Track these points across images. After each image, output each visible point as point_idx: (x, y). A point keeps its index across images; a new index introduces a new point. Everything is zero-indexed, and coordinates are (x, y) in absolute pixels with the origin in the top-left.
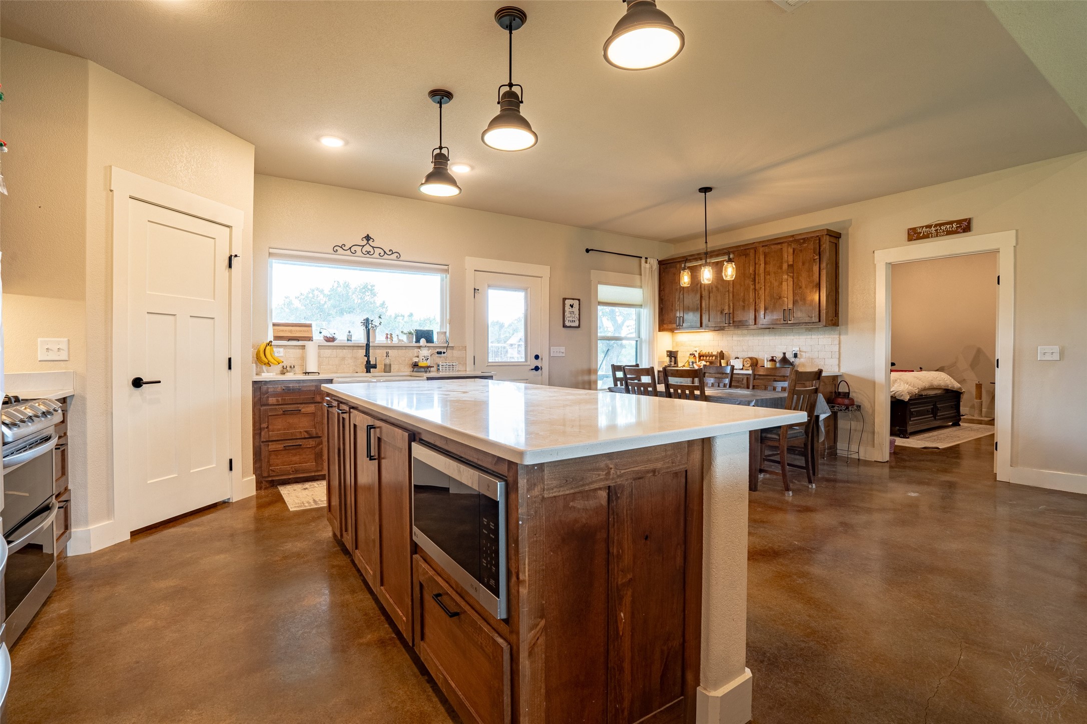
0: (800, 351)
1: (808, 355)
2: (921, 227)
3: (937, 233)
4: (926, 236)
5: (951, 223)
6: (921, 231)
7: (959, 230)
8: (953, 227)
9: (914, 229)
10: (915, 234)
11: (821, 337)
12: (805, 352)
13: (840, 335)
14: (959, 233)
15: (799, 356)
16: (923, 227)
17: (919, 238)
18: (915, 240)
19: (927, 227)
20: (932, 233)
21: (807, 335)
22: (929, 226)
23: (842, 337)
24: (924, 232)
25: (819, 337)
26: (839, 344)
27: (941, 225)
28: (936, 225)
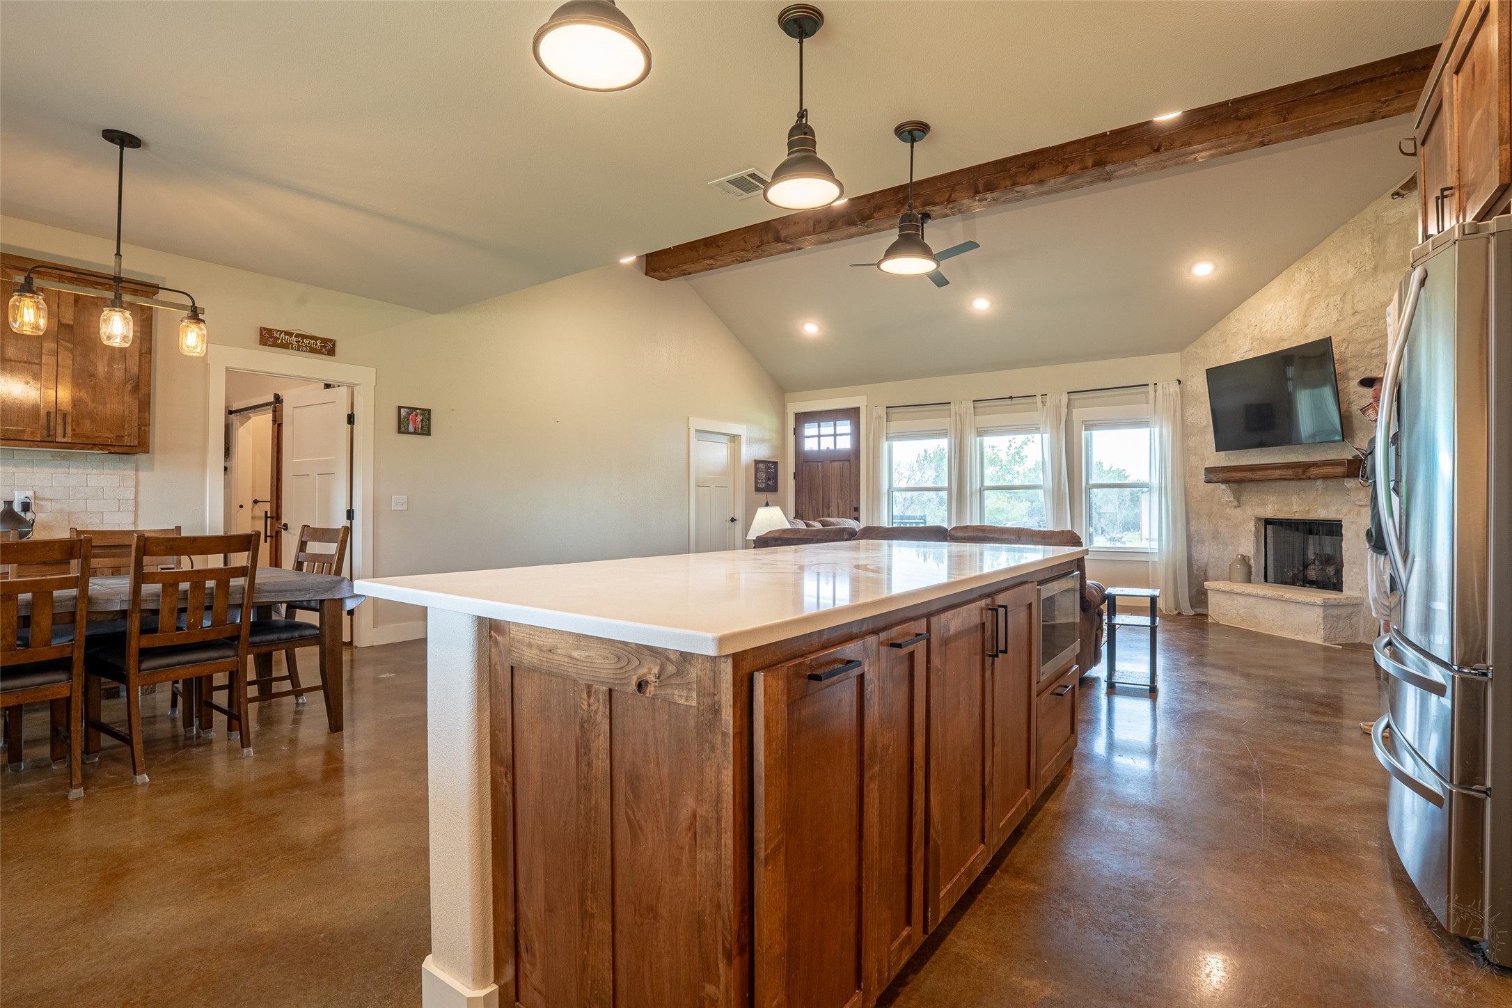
0: (35, 497)
1: (57, 506)
2: (278, 331)
3: (299, 346)
4: (285, 346)
5: (315, 338)
6: (278, 336)
7: (324, 351)
8: (316, 344)
9: (270, 331)
10: (271, 338)
11: (94, 471)
12: (51, 500)
13: (137, 470)
14: (323, 353)
15: (33, 508)
16: (281, 332)
17: (275, 345)
18: (269, 345)
19: (287, 333)
20: (293, 344)
21: (56, 467)
22: (289, 334)
23: (142, 474)
24: (282, 339)
25: (89, 471)
26: (137, 486)
27: (304, 337)
28: (298, 336)
